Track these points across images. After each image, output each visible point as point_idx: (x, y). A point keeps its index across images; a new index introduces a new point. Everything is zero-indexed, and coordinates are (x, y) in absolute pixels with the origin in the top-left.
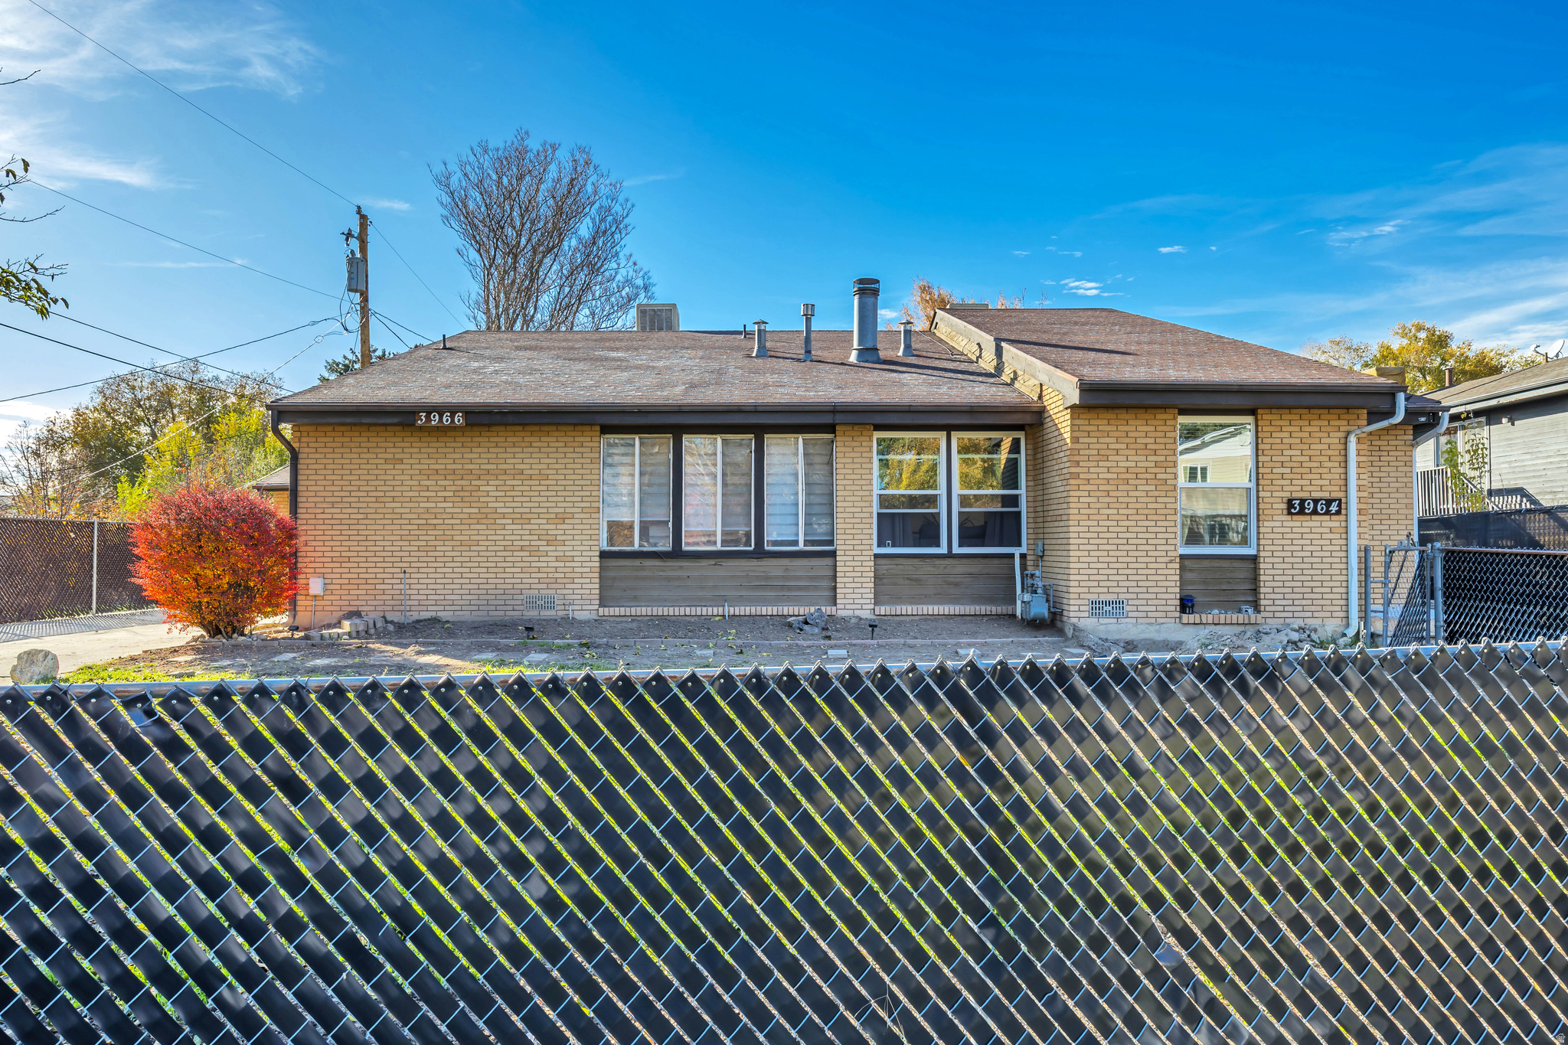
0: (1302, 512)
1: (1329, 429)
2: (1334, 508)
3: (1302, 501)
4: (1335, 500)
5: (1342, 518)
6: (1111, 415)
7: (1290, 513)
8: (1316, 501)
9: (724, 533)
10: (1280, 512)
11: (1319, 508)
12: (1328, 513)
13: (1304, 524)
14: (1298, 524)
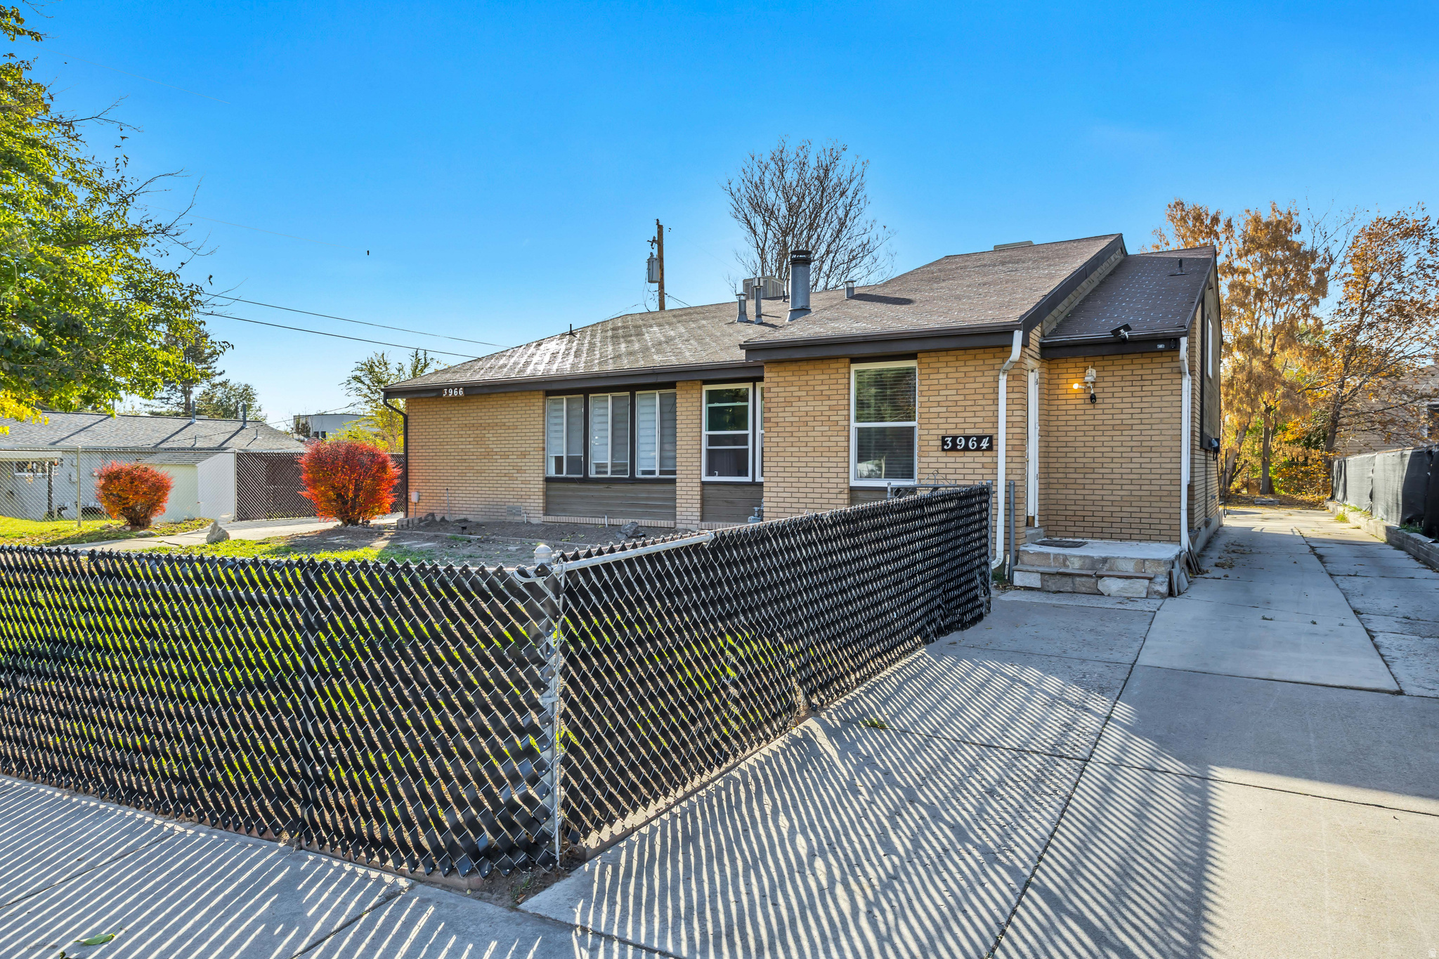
0: (954, 448)
1: (983, 368)
2: (984, 444)
3: (954, 438)
4: (985, 437)
5: (993, 454)
6: (794, 367)
7: (943, 450)
8: (967, 438)
9: (613, 465)
10: (936, 448)
11: (970, 444)
12: (979, 449)
13: (958, 459)
14: (952, 460)
